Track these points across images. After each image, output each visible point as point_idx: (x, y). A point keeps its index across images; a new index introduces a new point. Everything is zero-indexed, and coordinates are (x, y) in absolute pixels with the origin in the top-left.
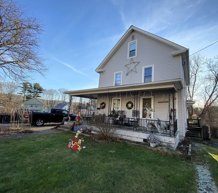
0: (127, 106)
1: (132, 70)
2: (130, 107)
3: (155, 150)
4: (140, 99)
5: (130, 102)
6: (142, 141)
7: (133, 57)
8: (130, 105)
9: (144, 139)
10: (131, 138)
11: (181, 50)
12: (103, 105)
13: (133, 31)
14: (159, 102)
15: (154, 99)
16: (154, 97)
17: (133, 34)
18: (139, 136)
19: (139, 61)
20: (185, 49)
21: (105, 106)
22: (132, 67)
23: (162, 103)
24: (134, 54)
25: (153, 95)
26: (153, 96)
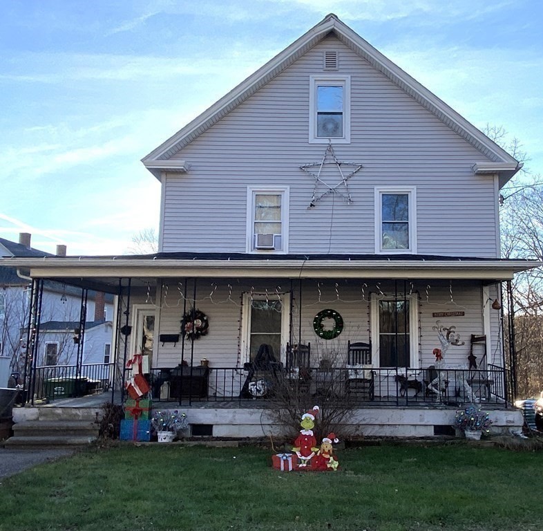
0: (318, 326)
1: (331, 191)
2: (331, 329)
3: (489, 445)
4: (370, 304)
5: (332, 311)
6: (430, 432)
7: (333, 141)
8: (329, 324)
9: (434, 426)
10: (392, 429)
11: (503, 161)
12: (198, 323)
13: (332, 34)
14: (434, 315)
15: (420, 305)
16: (420, 298)
17: (331, 46)
18: (421, 420)
19: (363, 162)
20: (512, 162)
21: (207, 325)
22: (332, 178)
23: (444, 316)
24: (336, 130)
25: (417, 292)
26: (416, 295)
